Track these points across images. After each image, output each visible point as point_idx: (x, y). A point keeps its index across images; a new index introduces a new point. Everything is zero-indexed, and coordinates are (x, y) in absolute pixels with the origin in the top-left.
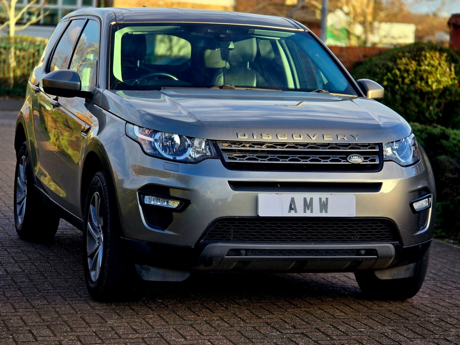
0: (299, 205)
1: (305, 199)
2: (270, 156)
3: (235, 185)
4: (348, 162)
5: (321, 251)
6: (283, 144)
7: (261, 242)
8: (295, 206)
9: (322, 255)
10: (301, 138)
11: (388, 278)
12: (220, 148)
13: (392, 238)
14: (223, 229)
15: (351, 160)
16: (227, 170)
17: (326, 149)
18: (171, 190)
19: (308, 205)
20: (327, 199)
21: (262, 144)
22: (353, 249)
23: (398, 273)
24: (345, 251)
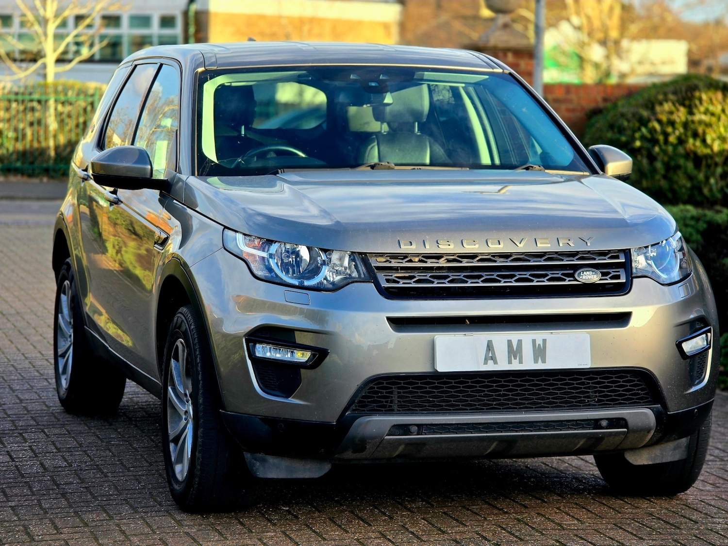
0: (501, 351)
1: (510, 343)
2: (452, 275)
3: (399, 323)
4: (576, 280)
5: (538, 424)
6: (472, 256)
7: (442, 412)
8: (494, 353)
9: (540, 430)
10: (501, 246)
11: (646, 463)
12: (372, 265)
13: (650, 399)
14: (381, 393)
15: (581, 277)
16: (385, 299)
17: (540, 261)
18: (297, 333)
19: (514, 352)
20: (544, 341)
21: (438, 257)
22: (589, 418)
23: (662, 454)
24: (576, 423)
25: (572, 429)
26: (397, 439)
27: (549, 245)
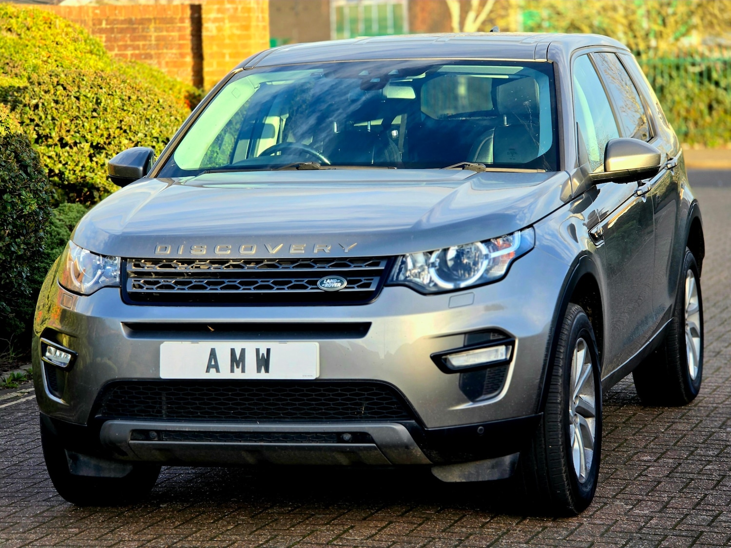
0: (224, 360)
1: (233, 351)
2: (194, 281)
3: (137, 329)
4: (318, 288)
5: (276, 435)
6: (222, 262)
7: (180, 418)
8: (216, 362)
9: (279, 441)
10: (254, 252)
11: (458, 480)
12: (128, 270)
14: (125, 397)
15: (323, 285)
17: (289, 268)
19: (237, 361)
20: (268, 351)
21: (190, 262)
22: (326, 431)
23: (477, 472)
25: (313, 441)
26: (140, 444)
27: (303, 252)
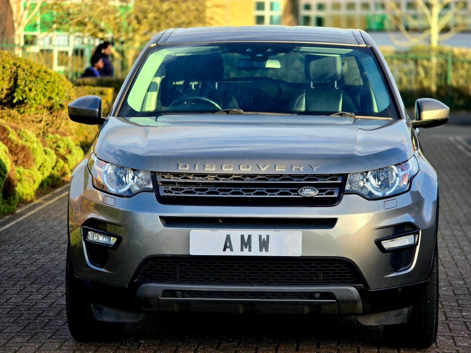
0: (236, 243)
1: (242, 236)
4: (299, 195)
5: (268, 294)
6: (227, 176)
7: (198, 282)
8: (230, 244)
9: (269, 298)
10: (249, 169)
11: (374, 325)
12: (158, 180)
13: (355, 280)
14: (158, 268)
15: (302, 193)
16: (160, 204)
17: (276, 180)
18: (107, 225)
19: (246, 243)
20: (268, 236)
21: (204, 176)
23: (387, 319)
24: (296, 294)
25: (293, 298)
26: (168, 299)
27: (285, 170)
